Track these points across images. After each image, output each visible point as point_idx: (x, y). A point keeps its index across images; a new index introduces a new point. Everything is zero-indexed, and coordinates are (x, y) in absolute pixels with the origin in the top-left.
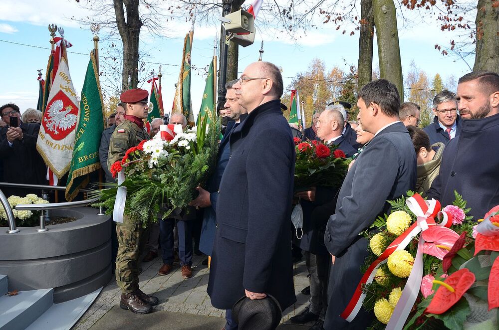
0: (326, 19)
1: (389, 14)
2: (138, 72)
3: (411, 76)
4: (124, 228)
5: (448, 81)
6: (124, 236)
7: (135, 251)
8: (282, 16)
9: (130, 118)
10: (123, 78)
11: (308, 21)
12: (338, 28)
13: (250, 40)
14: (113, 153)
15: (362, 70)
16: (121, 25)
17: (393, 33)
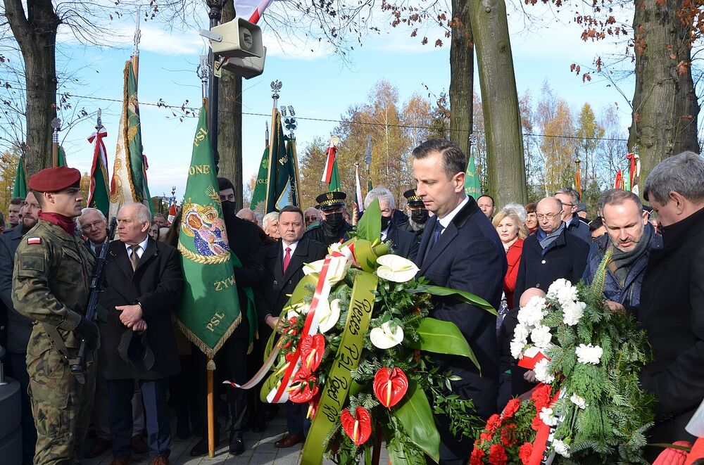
0: (394, 18)
1: (494, 13)
2: (58, 112)
3: (544, 109)
4: (46, 405)
5: (604, 114)
6: (46, 418)
7: (66, 443)
8: (318, 11)
9: (48, 216)
10: (28, 122)
11: (364, 20)
12: (414, 34)
13: (257, 67)
14: (22, 279)
15: (456, 105)
16: (17, 22)
17: (501, 45)
